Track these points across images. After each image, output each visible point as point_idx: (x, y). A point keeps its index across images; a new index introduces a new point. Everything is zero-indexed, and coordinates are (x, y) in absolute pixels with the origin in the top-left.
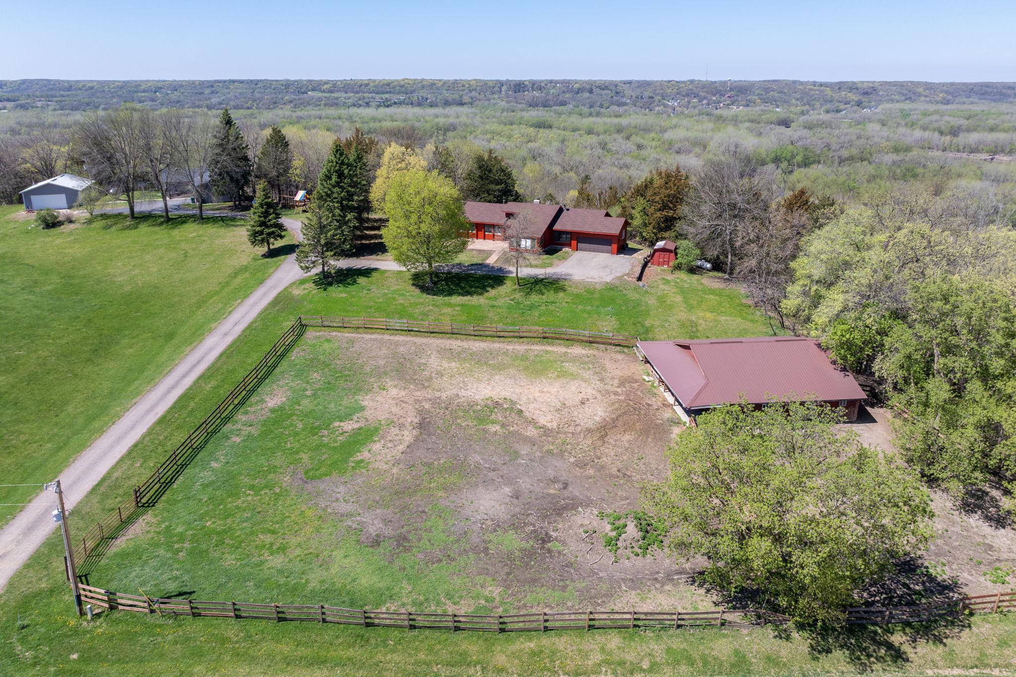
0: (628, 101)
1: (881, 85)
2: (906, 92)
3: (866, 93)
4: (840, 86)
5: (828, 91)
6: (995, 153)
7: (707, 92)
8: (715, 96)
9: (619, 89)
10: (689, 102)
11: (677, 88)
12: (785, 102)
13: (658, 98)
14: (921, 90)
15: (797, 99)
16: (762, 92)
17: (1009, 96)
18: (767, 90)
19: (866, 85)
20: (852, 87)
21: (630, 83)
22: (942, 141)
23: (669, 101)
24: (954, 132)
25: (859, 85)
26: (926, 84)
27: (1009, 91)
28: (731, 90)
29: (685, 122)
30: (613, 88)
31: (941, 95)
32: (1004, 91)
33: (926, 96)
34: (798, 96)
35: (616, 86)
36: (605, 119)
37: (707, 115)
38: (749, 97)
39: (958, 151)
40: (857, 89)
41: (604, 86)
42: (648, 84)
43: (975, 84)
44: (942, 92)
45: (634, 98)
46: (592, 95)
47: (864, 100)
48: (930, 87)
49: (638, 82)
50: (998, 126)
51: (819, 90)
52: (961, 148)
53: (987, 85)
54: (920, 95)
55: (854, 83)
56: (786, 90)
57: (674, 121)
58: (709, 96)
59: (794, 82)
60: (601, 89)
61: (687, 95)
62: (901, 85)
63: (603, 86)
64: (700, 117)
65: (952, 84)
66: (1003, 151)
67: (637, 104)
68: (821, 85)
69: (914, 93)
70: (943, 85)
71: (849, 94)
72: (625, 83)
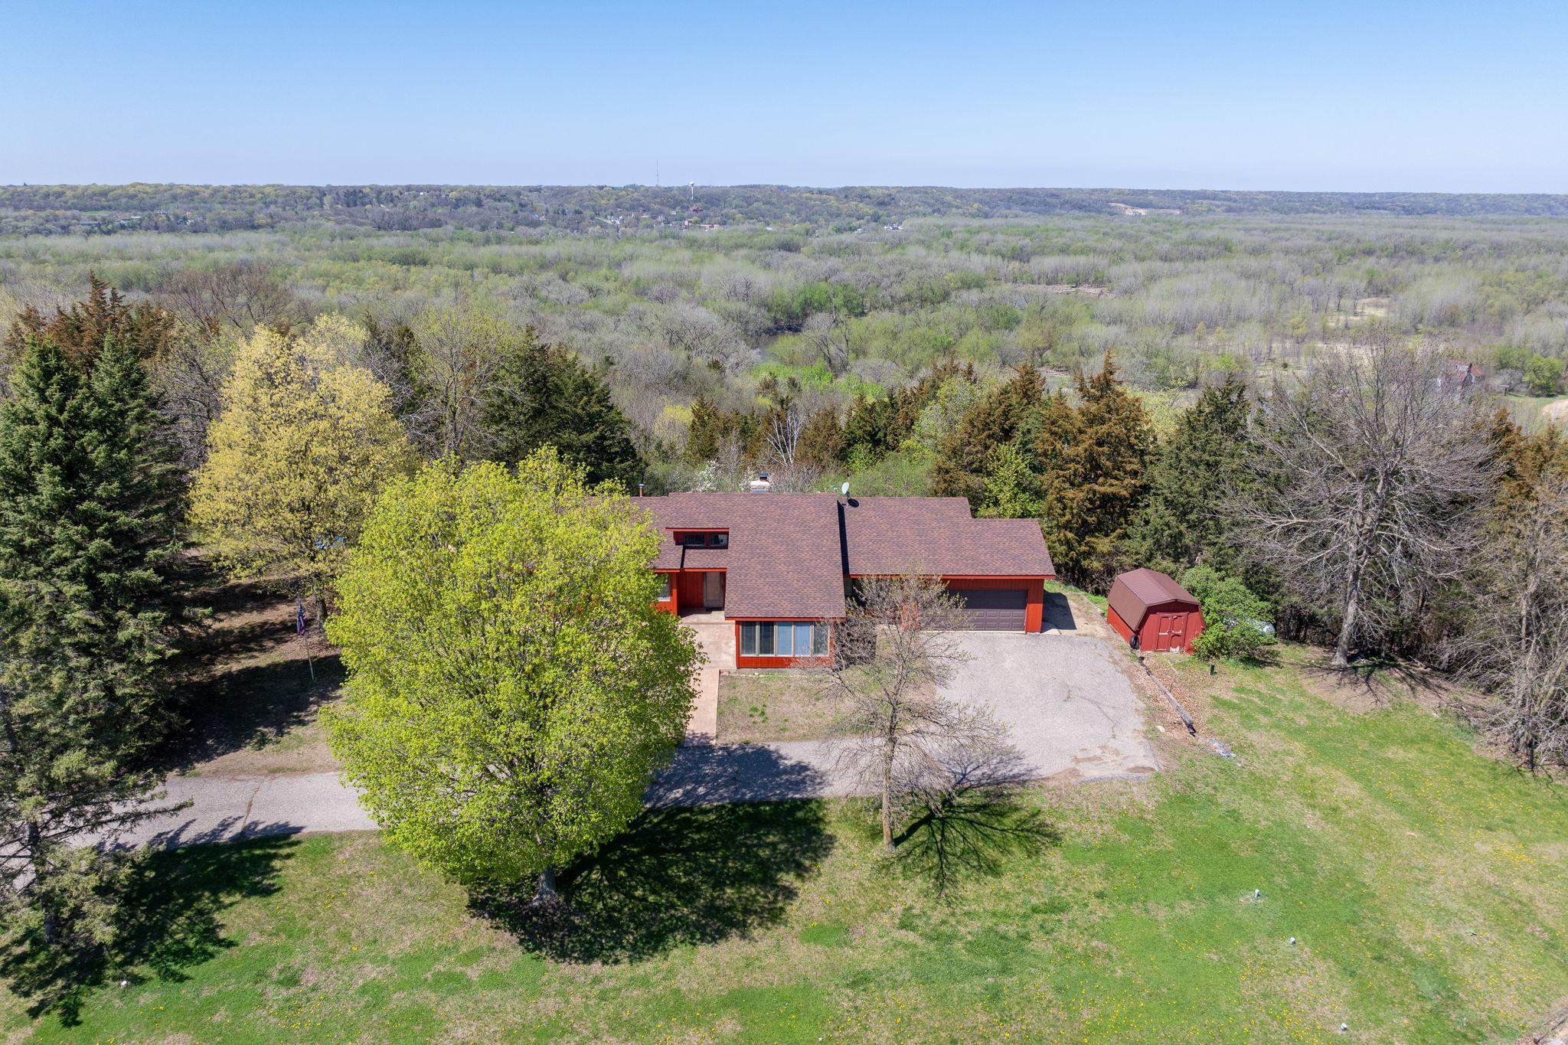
0: (543, 218)
1: (899, 192)
2: (932, 201)
3: (881, 204)
4: (846, 193)
5: (832, 201)
6: (1077, 284)
7: (662, 204)
8: (674, 209)
9: (524, 199)
10: (638, 219)
11: (614, 197)
12: (776, 217)
13: (588, 213)
14: (949, 198)
15: (793, 213)
16: (741, 203)
17: (1054, 206)
18: (749, 201)
19: (879, 192)
20: (863, 195)
21: (538, 189)
22: (1010, 268)
23: (606, 217)
24: (1020, 255)
25: (871, 192)
26: (956, 190)
27: (1054, 201)
28: (697, 200)
29: (646, 249)
30: (514, 198)
31: (976, 205)
32: (1048, 200)
33: (957, 207)
34: (794, 209)
35: (519, 194)
36: (517, 247)
37: (674, 238)
38: (725, 211)
39: (1033, 282)
40: (869, 197)
41: (500, 195)
42: (567, 192)
43: (1013, 191)
44: (975, 201)
45: (551, 214)
46: (481, 210)
47: (881, 212)
48: (961, 195)
49: (551, 188)
50: (1069, 246)
51: (820, 200)
52: (1036, 278)
53: (1026, 192)
54: (950, 206)
55: (863, 188)
56: (774, 200)
57: (629, 248)
58: (666, 210)
59: (781, 188)
60: (495, 200)
61: (633, 208)
62: (924, 191)
63: (498, 196)
64: (666, 242)
65: (985, 191)
66: (1086, 281)
67: (559, 223)
68: (820, 192)
69: (943, 203)
70: (975, 191)
71: (861, 205)
72: (531, 190)
